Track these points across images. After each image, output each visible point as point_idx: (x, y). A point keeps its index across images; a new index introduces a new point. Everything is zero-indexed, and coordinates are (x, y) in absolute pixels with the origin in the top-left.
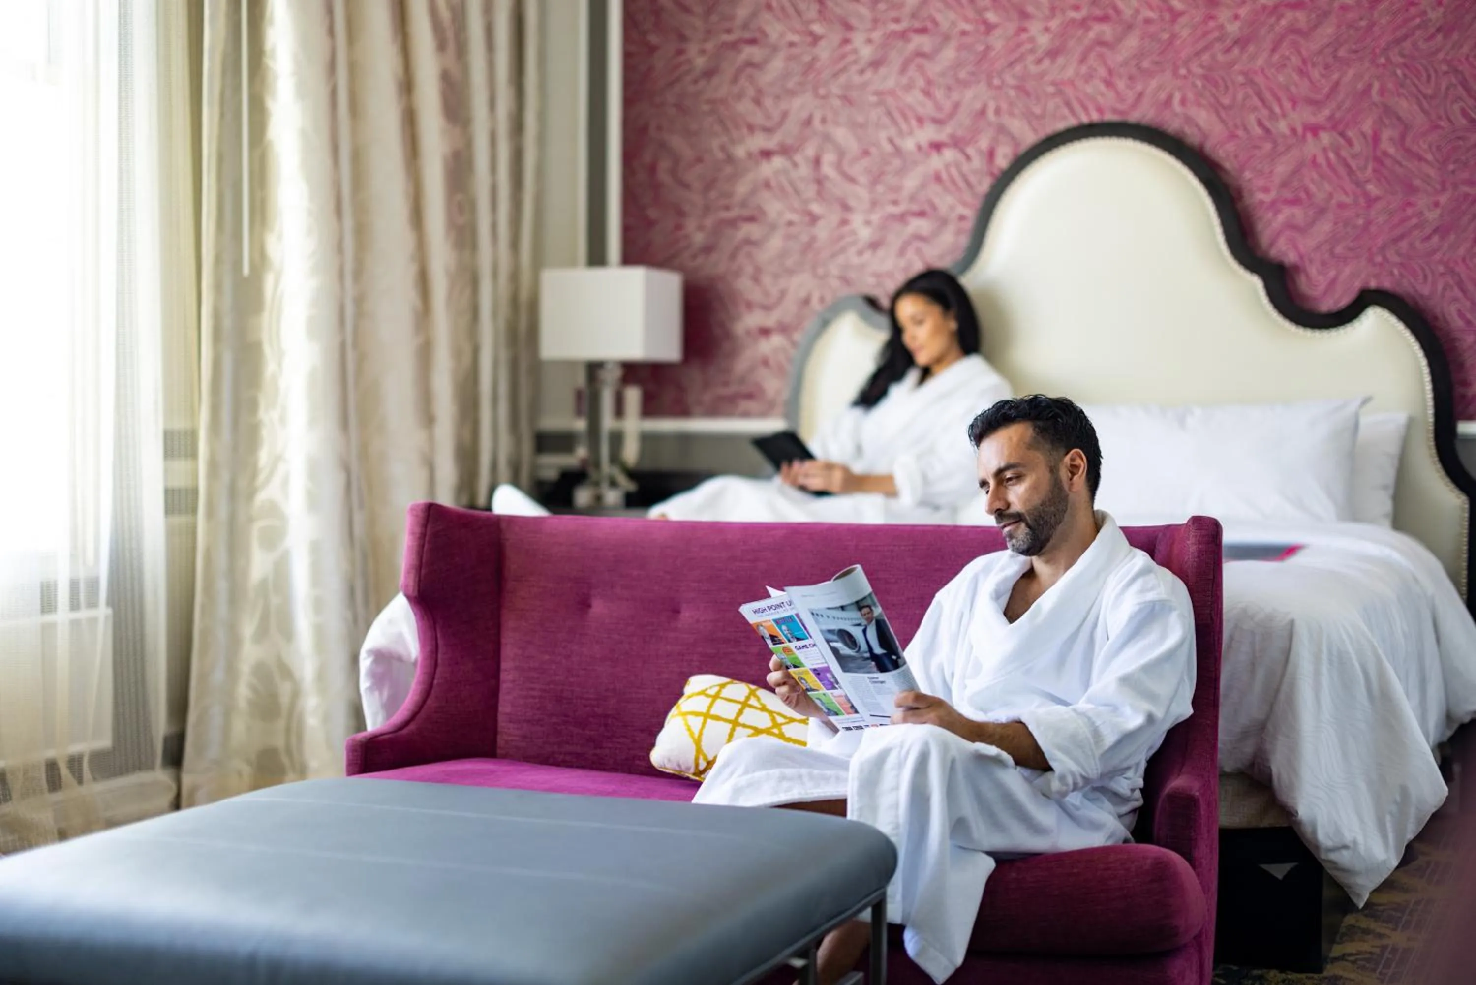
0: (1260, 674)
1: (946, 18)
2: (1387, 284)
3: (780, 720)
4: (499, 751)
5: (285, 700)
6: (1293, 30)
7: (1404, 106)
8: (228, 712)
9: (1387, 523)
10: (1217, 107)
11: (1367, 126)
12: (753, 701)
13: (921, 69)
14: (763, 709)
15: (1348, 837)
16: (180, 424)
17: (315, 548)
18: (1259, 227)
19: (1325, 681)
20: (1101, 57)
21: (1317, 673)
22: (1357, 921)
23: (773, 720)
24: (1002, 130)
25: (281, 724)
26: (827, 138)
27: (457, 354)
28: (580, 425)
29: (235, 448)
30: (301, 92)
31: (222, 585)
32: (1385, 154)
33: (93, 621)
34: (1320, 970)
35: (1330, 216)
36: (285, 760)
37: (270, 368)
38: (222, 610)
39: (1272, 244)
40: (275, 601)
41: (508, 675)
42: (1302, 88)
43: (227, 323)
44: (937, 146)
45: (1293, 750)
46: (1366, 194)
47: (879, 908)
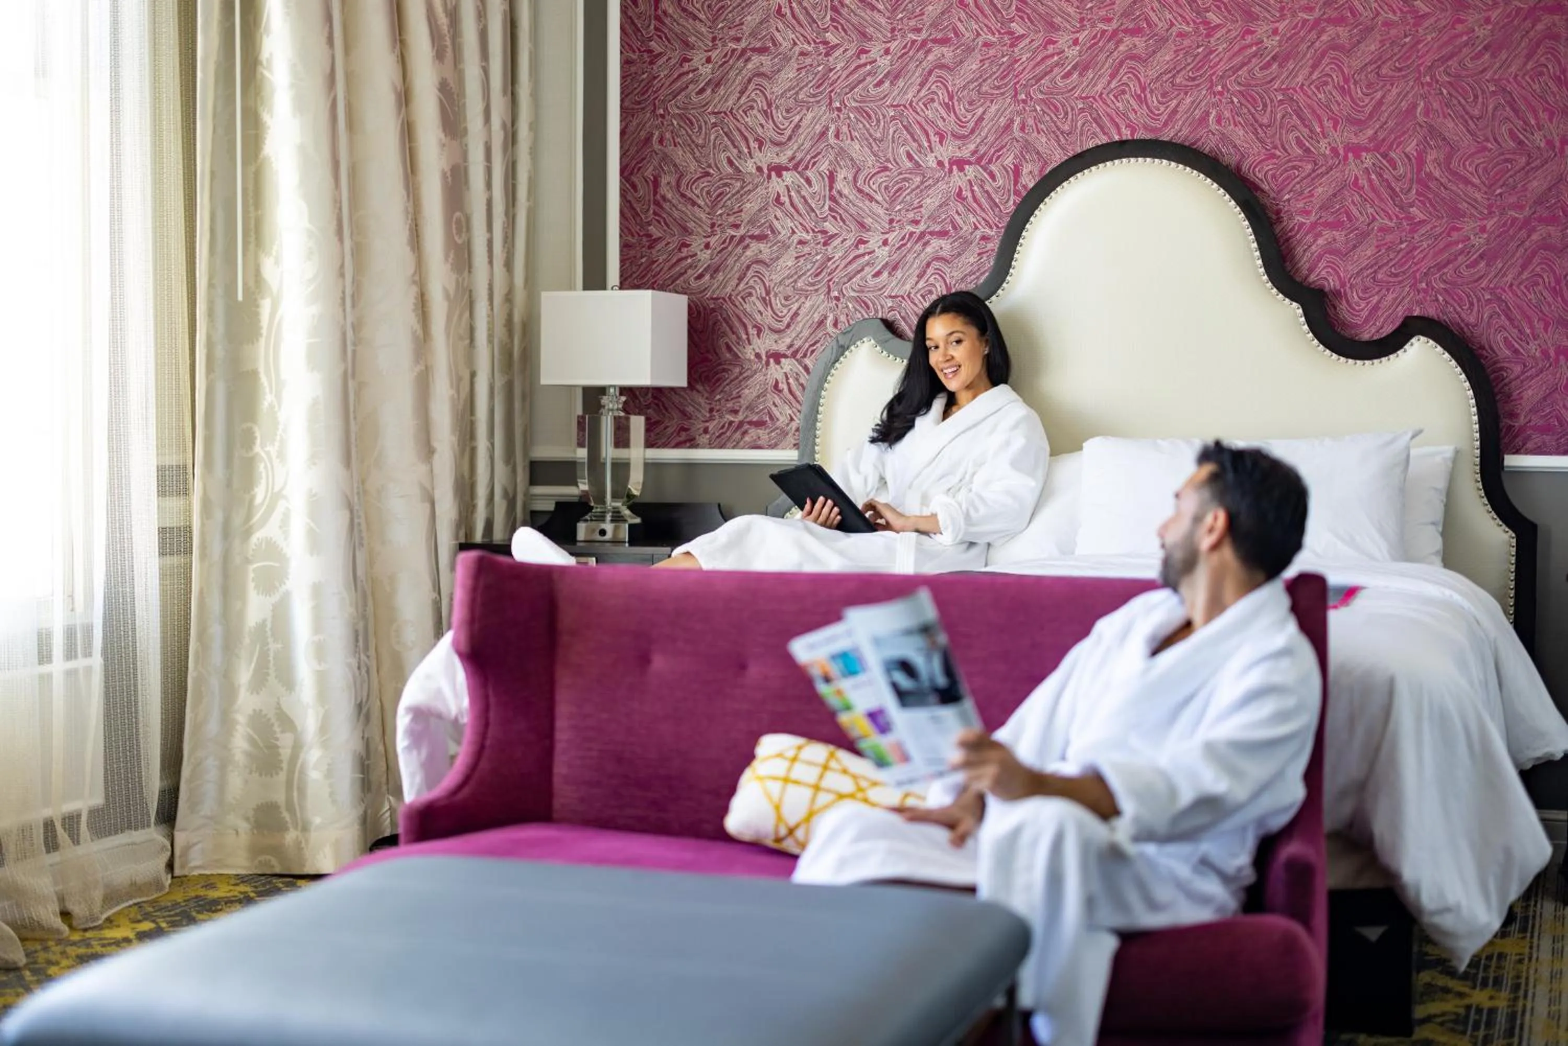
0: (1360, 731)
1: (968, 28)
2: (1431, 312)
3: (863, 784)
4: (555, 816)
5: (285, 753)
6: (1334, 46)
7: (1451, 128)
8: (224, 765)
9: (1438, 560)
10: (1255, 126)
11: (1411, 148)
12: (833, 764)
13: (942, 81)
14: (845, 771)
15: (1451, 899)
16: (172, 460)
17: (317, 591)
18: (1299, 250)
19: (1427, 737)
20: (1132, 71)
21: (1419, 731)
22: (1433, 978)
23: (857, 784)
24: (1027, 146)
25: (282, 777)
26: (842, 152)
27: (456, 382)
28: (582, 454)
29: (229, 484)
30: (300, 105)
31: (216, 630)
32: (1430, 175)
33: (89, 670)
34: (1409, 1033)
35: (1372, 240)
36: (286, 815)
37: (267, 399)
38: (216, 656)
39: (1311, 270)
40: (274, 647)
41: (563, 734)
42: (1343, 106)
43: (219, 352)
44: (960, 164)
45: (1396, 811)
46: (1410, 218)
47: (1012, 993)
